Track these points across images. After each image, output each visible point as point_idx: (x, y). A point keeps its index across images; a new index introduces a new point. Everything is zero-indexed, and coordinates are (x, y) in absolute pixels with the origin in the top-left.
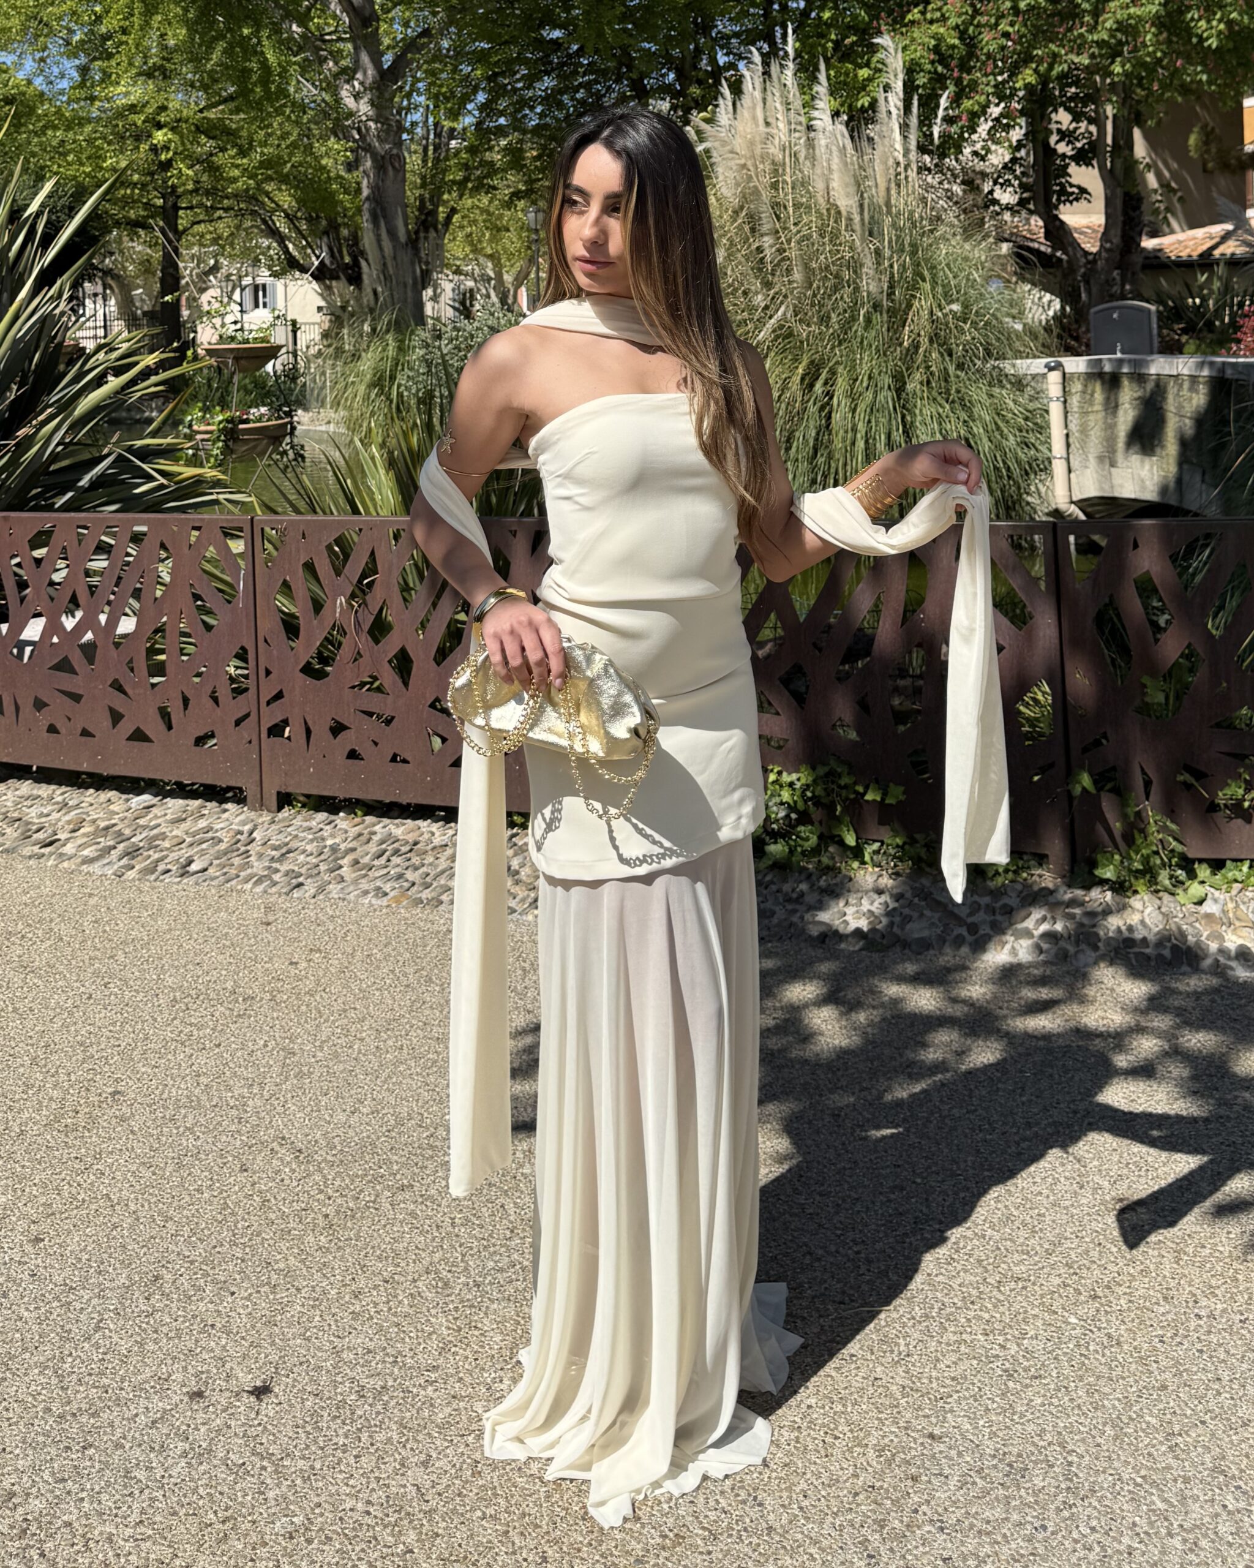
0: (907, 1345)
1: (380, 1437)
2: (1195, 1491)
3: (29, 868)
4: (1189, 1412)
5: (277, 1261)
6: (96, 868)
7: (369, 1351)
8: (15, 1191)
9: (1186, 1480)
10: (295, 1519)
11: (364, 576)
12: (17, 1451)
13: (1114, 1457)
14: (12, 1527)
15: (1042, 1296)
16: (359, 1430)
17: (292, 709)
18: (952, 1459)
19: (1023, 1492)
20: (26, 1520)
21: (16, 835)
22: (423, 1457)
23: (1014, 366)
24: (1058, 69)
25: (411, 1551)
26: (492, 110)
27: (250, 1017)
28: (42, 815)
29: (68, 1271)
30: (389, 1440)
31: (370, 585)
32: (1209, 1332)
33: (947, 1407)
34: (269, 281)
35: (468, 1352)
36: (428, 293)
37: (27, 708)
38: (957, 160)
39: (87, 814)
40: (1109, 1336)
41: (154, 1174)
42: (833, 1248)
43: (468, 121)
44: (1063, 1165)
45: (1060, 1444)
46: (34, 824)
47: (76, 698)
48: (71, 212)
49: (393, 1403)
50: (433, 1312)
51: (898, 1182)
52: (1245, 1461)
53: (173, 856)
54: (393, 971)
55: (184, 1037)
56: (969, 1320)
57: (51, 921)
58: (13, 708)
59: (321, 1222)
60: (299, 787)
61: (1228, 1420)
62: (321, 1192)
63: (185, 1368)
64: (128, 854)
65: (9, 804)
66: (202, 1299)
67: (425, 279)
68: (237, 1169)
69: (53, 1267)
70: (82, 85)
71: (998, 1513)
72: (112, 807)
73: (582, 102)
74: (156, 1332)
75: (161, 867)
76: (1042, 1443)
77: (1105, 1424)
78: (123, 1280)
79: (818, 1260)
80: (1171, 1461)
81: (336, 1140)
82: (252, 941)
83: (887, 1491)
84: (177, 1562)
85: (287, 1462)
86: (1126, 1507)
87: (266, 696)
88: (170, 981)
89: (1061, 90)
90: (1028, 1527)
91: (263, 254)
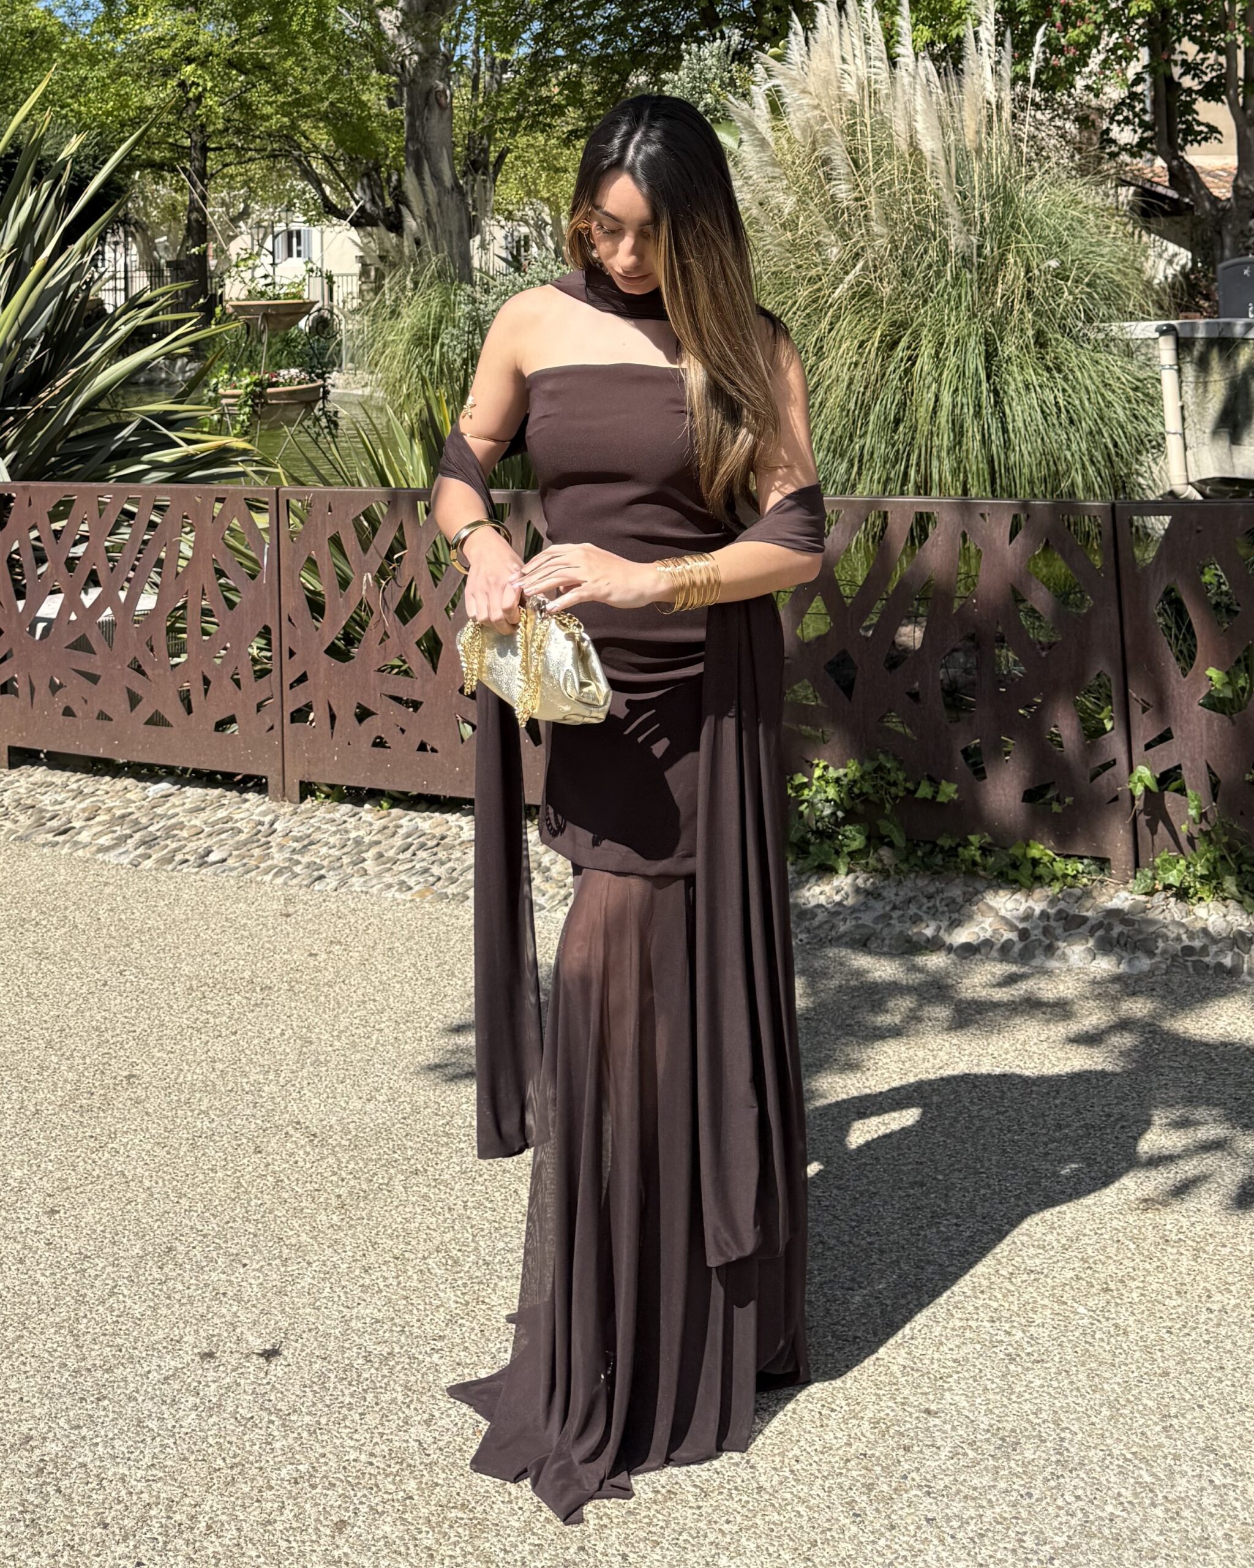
0: (912, 1329)
1: (387, 1397)
2: (1184, 1467)
3: (42, 856)
4: (1188, 1397)
5: (289, 1238)
6: (111, 857)
7: (377, 1321)
8: (30, 1166)
9: (1176, 1457)
10: (301, 1467)
11: (392, 551)
12: (34, 1401)
13: (1107, 1434)
14: (29, 1466)
15: (1053, 1288)
16: (365, 1391)
17: (315, 693)
18: (945, 1432)
19: (1012, 1464)
20: (42, 1460)
21: (29, 822)
22: (426, 1416)
23: (1122, 329)
25: (411, 1498)
26: (548, 40)
27: (267, 1006)
28: (56, 803)
29: (83, 1241)
30: (394, 1401)
31: (399, 560)
32: (1219, 1325)
33: (946, 1386)
34: (304, 228)
35: (474, 1324)
36: (476, 242)
37: (43, 689)
38: (1070, 95)
39: (103, 802)
40: (1116, 1326)
41: (168, 1153)
42: (846, 1238)
43: (522, 51)
45: (1054, 1422)
46: (47, 811)
47: (93, 679)
48: (98, 164)
49: (399, 1367)
50: (442, 1287)
51: (918, 1178)
53: (192, 846)
54: (414, 965)
55: (199, 1024)
56: (977, 1308)
57: (66, 908)
58: (28, 690)
59: (334, 1202)
60: (323, 776)
61: (1226, 1404)
62: (334, 1174)
63: (197, 1332)
64: (144, 843)
65: (22, 790)
66: (214, 1270)
67: (472, 227)
68: (251, 1150)
69: (67, 1237)
70: (107, 16)
71: (987, 1480)
72: (128, 795)
73: (648, 31)
74: (169, 1298)
75: (179, 857)
76: (1036, 1421)
77: (1101, 1405)
78: (137, 1250)
79: (830, 1249)
80: (1164, 1440)
81: (352, 1126)
82: (271, 932)
83: (878, 1458)
84: (187, 1501)
85: (294, 1417)
86: (1113, 1479)
87: (289, 678)
88: (186, 970)
89: (1186, 17)
90: (1015, 1494)
91: (297, 197)
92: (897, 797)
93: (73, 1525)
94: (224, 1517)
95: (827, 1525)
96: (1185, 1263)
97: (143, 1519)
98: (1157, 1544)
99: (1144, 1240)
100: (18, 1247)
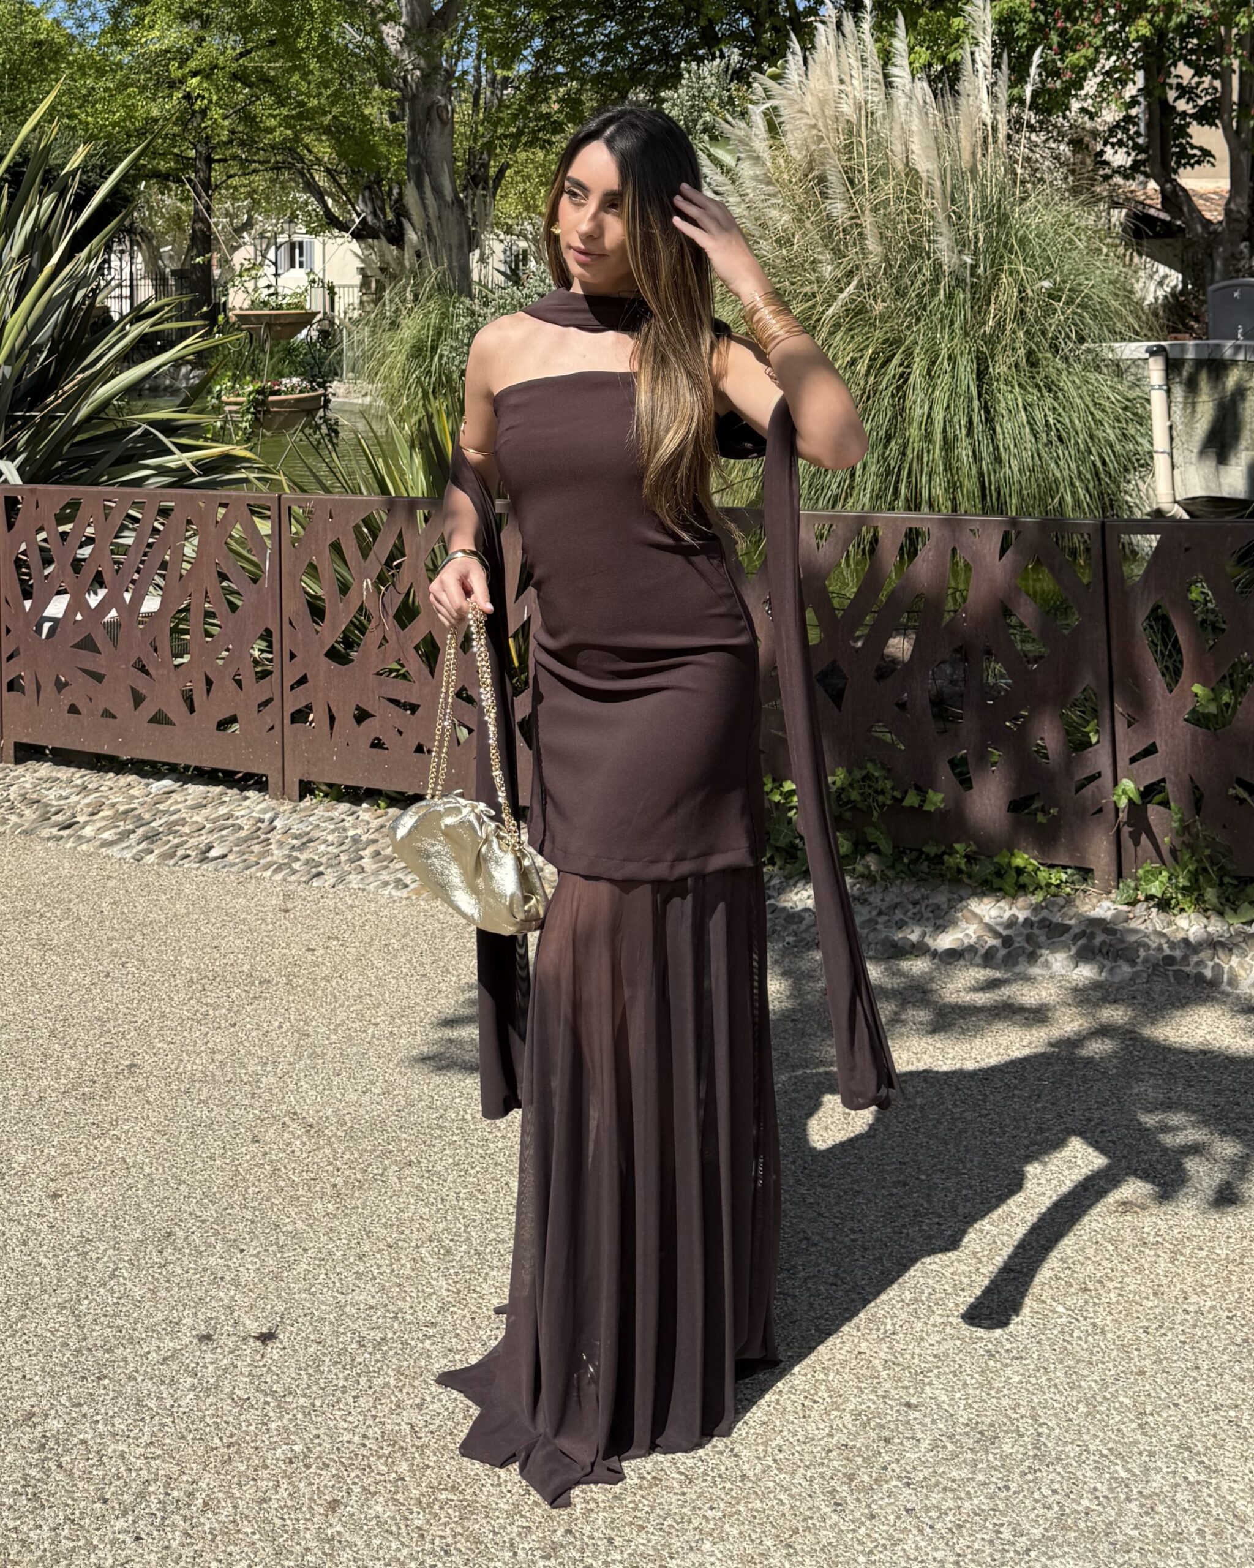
0: (894, 1324)
1: (380, 1381)
2: (1159, 1464)
3: (47, 850)
4: (1163, 1395)
5: (285, 1225)
6: (114, 851)
7: (371, 1307)
8: (34, 1151)
9: (1151, 1454)
10: (295, 1448)
11: (391, 558)
12: (37, 1378)
13: (1084, 1430)
14: (32, 1442)
16: (359, 1375)
17: (314, 695)
18: (925, 1425)
19: (991, 1457)
20: (44, 1436)
21: (34, 816)
22: (418, 1401)
23: (1112, 350)
24: (1175, 20)
25: (403, 1479)
26: (549, 57)
27: (266, 999)
28: (61, 798)
29: (84, 1225)
30: (387, 1385)
31: (399, 566)
32: (1195, 1326)
33: (927, 1380)
34: (306, 238)
35: (465, 1312)
36: (475, 255)
37: (49, 688)
38: (1065, 117)
39: (107, 797)
40: (1094, 1325)
41: (168, 1141)
42: (830, 1235)
43: (523, 68)
44: (1070, 1168)
45: (1032, 1418)
46: (52, 806)
47: (98, 677)
48: (104, 172)
49: (391, 1353)
50: (434, 1275)
51: (902, 1178)
52: (1212, 1440)
53: (193, 841)
54: (410, 961)
55: (199, 1016)
57: (70, 901)
58: (34, 687)
59: (329, 1191)
60: (322, 775)
61: (1201, 1403)
62: (330, 1163)
63: (195, 1315)
64: (147, 838)
65: (28, 786)
66: (212, 1255)
67: (472, 241)
68: (249, 1140)
69: (70, 1220)
70: (114, 29)
71: (965, 1473)
72: (132, 792)
73: (647, 49)
74: (168, 1281)
75: (181, 852)
76: (1014, 1416)
77: (1078, 1402)
78: (137, 1234)
79: (815, 1245)
80: (1139, 1437)
81: (347, 1118)
82: (270, 927)
83: (860, 1450)
84: (185, 1478)
85: (289, 1399)
86: (1089, 1474)
87: (290, 679)
88: (187, 962)
89: (1182, 41)
90: (993, 1486)
91: (300, 209)
92: (884, 805)
93: (73, 1499)
94: (221, 1495)
95: (808, 1513)
96: (1163, 1265)
97: (142, 1495)
98: (1132, 1538)
99: (1123, 1242)
100: (22, 1229)
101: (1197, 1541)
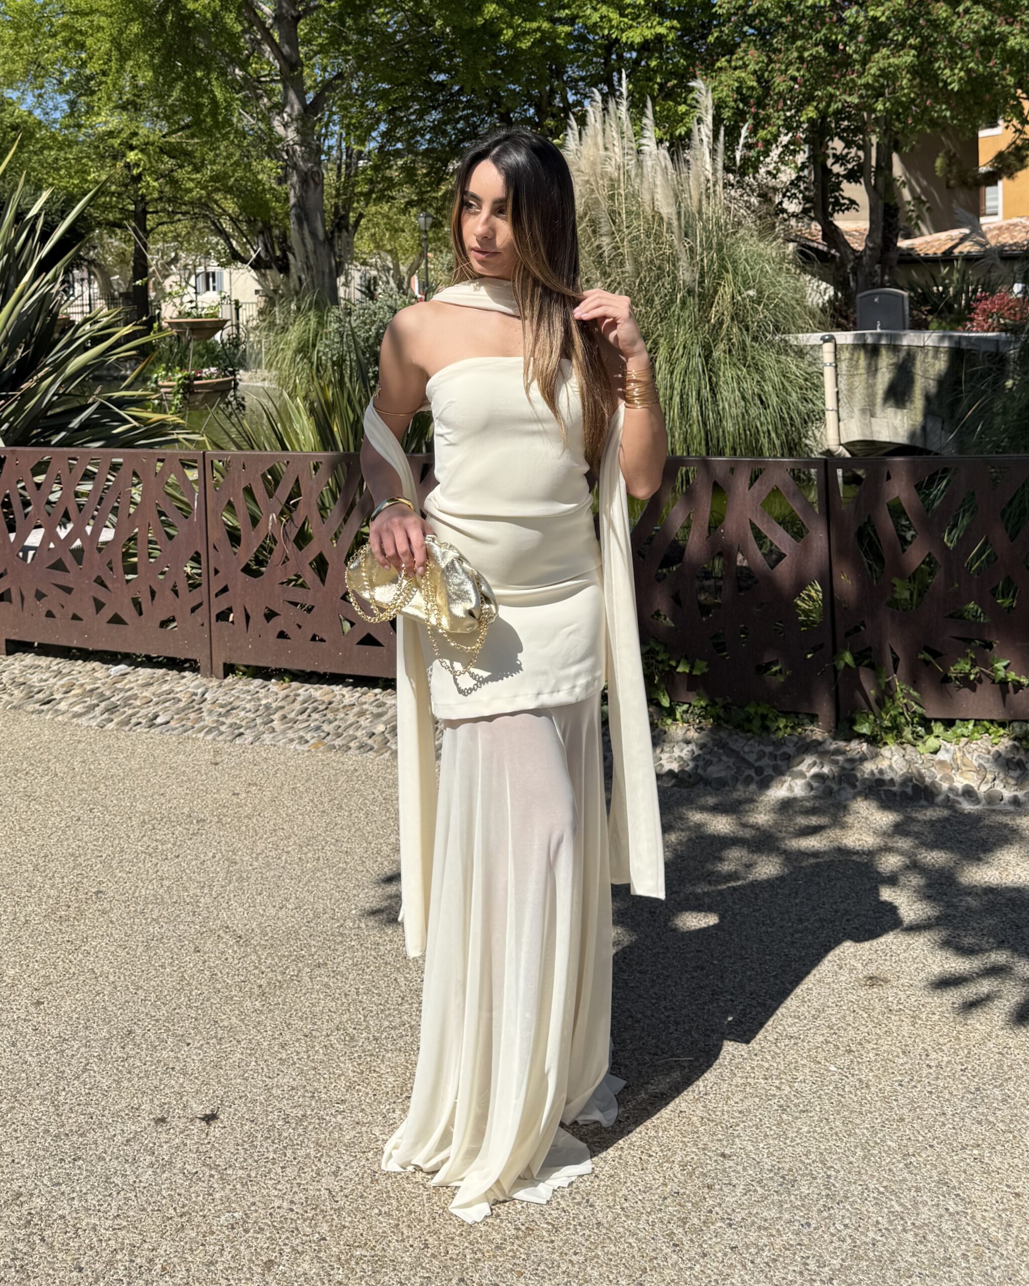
0: (705, 1086)
1: (301, 1153)
2: (925, 1198)
3: (31, 721)
4: (921, 1139)
5: (222, 1020)
6: (83, 721)
7: (293, 1089)
8: (21, 965)
9: (918, 1190)
10: (236, 1215)
11: (290, 498)
12: (23, 1162)
13: (863, 1171)
14: (19, 1219)
15: (809, 1050)
16: (285, 1147)
17: (235, 599)
18: (738, 1172)
19: (792, 1198)
20: (30, 1214)
21: (21, 695)
22: (334, 1168)
23: (797, 338)
24: (834, 107)
25: (324, 1239)
26: (391, 137)
27: (202, 835)
28: (42, 680)
29: (62, 1027)
30: (308, 1156)
31: (296, 505)
32: (937, 1078)
33: (736, 1133)
34: (217, 269)
35: (368, 1090)
36: (341, 280)
37: (30, 598)
38: (754, 178)
39: (77, 679)
40: (860, 1081)
41: (128, 953)
42: (649, 1013)
43: (373, 145)
45: (821, 1162)
46: (35, 687)
47: (68, 590)
48: (63, 214)
49: (311, 1127)
50: (342, 1059)
51: (699, 963)
52: (963, 1175)
53: (143, 712)
54: (312, 801)
55: (151, 850)
57: (49, 761)
58: (19, 598)
59: (256, 991)
60: (240, 659)
61: (951, 1144)
62: (256, 968)
63: (152, 1101)
64: (108, 710)
65: (16, 671)
66: (165, 1049)
67: (339, 269)
68: (192, 950)
69: (50, 1024)
70: (71, 115)
71: (774, 1213)
72: (96, 674)
73: (462, 131)
74: (130, 1073)
75: (134, 720)
76: (807, 1161)
77: (856, 1147)
78: (104, 1034)
79: (638, 1022)
80: (906, 1175)
81: (268, 929)
82: (204, 777)
83: (689, 1196)
84: (146, 1246)
85: (229, 1172)
86: (871, 1209)
87: (215, 590)
88: (140, 807)
89: (837, 123)
90: (797, 1224)
91: (213, 248)
92: (663, 671)
93: (54, 1270)
94: (176, 1260)
95: (653, 1254)
96: (906, 1029)
97: (110, 1263)
98: (911, 1264)
99: (873, 1010)
100: (11, 1033)
101: (963, 1265)
